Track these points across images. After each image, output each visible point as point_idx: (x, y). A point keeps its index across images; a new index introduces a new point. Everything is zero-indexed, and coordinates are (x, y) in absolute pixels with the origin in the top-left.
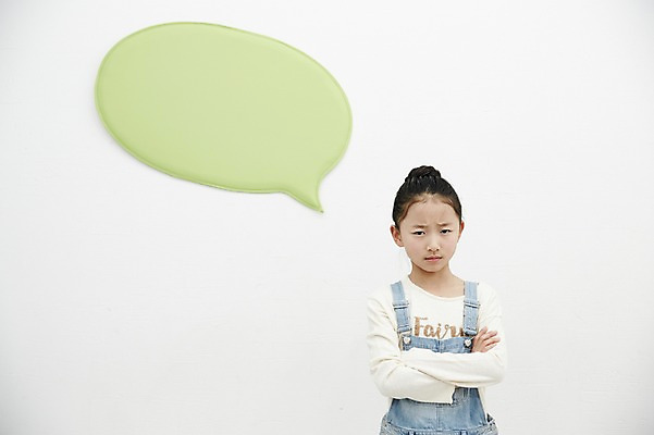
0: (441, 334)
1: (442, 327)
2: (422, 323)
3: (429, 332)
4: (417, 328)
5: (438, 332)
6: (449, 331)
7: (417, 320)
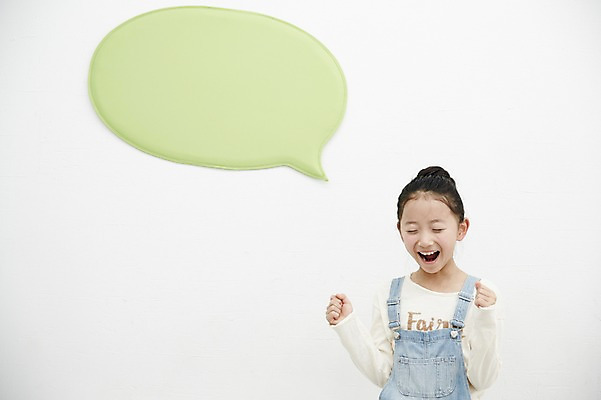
0: (434, 329)
1: (435, 322)
2: (415, 318)
3: (421, 326)
4: (410, 323)
5: (430, 327)
6: (442, 325)
7: (411, 315)
